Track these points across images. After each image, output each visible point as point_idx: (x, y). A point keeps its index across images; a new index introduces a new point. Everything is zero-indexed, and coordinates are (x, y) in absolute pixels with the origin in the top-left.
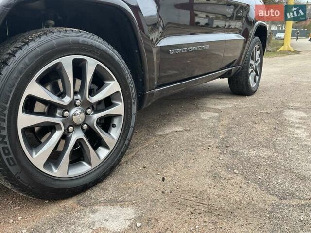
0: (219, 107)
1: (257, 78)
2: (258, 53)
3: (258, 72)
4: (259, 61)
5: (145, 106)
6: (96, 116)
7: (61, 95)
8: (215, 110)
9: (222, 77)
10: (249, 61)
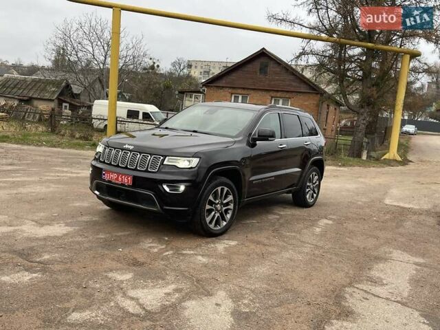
0: (282, 213)
1: (315, 195)
2: (316, 177)
3: (316, 192)
4: (317, 183)
5: (240, 206)
6: (224, 208)
7: (215, 199)
8: (279, 215)
9: (288, 193)
10: (306, 184)
